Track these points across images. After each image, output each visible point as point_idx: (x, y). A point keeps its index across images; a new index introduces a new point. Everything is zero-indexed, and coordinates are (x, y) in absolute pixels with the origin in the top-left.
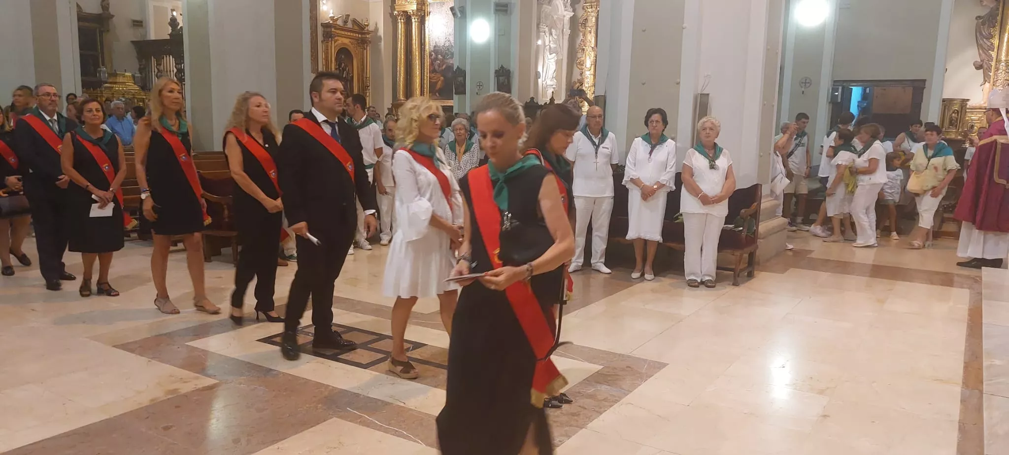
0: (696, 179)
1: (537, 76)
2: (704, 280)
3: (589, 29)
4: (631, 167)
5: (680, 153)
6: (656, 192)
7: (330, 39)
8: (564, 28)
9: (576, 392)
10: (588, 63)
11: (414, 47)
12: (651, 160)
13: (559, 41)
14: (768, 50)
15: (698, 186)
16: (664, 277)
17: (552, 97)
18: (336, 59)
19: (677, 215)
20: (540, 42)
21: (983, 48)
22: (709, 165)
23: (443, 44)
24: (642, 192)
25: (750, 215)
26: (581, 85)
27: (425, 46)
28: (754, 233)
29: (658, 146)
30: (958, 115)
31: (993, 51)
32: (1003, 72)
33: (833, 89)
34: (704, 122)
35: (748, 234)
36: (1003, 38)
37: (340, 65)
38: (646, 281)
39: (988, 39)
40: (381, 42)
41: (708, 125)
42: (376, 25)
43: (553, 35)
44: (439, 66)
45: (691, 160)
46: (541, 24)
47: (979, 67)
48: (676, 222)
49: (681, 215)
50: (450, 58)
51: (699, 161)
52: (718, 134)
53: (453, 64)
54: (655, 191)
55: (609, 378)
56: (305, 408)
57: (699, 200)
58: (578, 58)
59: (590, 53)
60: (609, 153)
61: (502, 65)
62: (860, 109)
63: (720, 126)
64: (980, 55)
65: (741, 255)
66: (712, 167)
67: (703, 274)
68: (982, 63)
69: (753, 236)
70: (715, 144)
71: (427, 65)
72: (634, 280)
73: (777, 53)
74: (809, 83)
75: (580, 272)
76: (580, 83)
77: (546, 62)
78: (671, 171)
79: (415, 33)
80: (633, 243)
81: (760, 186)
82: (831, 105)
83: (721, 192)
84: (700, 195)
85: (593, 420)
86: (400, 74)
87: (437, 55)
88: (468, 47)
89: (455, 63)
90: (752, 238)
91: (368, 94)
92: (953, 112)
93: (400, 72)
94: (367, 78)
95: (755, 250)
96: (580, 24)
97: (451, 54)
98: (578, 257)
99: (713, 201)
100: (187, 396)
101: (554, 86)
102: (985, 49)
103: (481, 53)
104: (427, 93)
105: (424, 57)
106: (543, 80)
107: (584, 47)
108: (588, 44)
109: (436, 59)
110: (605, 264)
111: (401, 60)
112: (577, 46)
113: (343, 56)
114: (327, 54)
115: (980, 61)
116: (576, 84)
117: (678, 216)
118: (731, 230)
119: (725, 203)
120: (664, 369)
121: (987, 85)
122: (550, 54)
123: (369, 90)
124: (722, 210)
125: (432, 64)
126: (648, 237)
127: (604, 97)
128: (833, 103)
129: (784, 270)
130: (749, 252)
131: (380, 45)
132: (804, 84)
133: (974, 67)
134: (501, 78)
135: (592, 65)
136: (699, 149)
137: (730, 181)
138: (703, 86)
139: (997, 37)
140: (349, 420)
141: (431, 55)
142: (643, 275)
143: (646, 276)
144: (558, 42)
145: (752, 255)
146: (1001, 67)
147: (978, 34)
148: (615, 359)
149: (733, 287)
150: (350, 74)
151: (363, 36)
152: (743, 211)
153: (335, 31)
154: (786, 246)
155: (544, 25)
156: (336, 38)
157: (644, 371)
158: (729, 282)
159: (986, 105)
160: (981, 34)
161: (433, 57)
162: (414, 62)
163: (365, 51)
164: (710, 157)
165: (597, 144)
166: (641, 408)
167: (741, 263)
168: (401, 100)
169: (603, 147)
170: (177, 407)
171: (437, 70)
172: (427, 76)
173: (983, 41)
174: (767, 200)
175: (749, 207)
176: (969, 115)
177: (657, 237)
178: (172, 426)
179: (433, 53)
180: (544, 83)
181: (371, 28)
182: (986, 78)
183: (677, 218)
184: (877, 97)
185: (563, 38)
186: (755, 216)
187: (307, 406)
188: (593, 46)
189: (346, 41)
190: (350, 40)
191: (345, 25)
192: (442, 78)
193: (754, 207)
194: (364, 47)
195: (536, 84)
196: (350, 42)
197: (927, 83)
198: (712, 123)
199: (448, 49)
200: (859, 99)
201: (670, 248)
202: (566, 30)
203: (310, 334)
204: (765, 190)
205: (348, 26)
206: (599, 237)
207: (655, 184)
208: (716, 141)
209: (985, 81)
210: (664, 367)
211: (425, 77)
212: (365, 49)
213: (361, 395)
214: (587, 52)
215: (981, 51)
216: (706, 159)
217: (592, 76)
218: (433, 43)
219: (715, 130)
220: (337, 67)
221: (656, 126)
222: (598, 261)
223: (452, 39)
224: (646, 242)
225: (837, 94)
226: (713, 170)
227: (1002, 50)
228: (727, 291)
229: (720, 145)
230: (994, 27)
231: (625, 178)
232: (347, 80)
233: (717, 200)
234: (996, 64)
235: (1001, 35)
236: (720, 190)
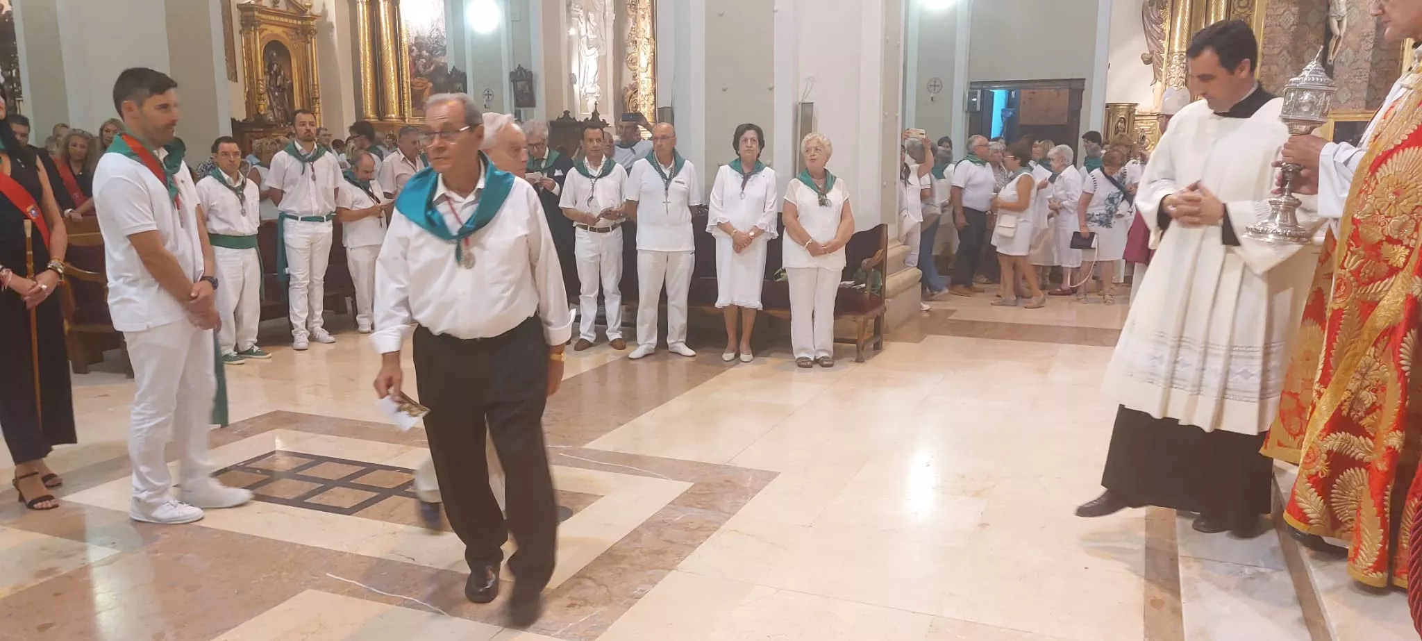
0: (801, 222)
1: (572, 80)
2: (818, 358)
3: (642, 13)
4: (716, 206)
5: (781, 185)
6: (753, 241)
7: (253, 28)
8: (605, 11)
9: (660, 522)
10: (644, 59)
11: (385, 39)
12: (745, 195)
13: (600, 30)
14: (887, 41)
15: (805, 231)
16: (767, 356)
17: (596, 110)
18: (264, 58)
19: (778, 271)
20: (573, 32)
21: (1151, 35)
22: (818, 200)
23: (428, 34)
24: (734, 240)
25: (874, 267)
26: (635, 93)
27: (401, 38)
28: (880, 291)
29: (752, 177)
30: (1125, 125)
31: (1164, 40)
32: (1177, 67)
33: (969, 92)
34: (810, 140)
35: (873, 292)
36: (1176, 22)
37: (270, 67)
38: (742, 363)
39: (1157, 24)
40: (332, 32)
41: (813, 144)
42: (324, 5)
43: (591, 21)
44: (425, 66)
45: (794, 195)
46: (573, 5)
47: (1148, 61)
48: (778, 280)
49: (784, 271)
50: (440, 55)
51: (804, 196)
52: (828, 158)
53: (445, 64)
54: (752, 239)
55: (703, 499)
56: (261, 579)
57: (807, 250)
58: (629, 55)
59: (645, 46)
60: (685, 190)
61: (519, 65)
62: (1004, 119)
63: (830, 145)
64: (1148, 44)
65: (865, 322)
66: (823, 203)
67: (816, 348)
68: (1151, 55)
69: (879, 295)
70: (825, 170)
71: (406, 65)
72: (726, 363)
73: (898, 46)
74: (939, 86)
75: (653, 357)
76: (634, 89)
77: (584, 60)
78: (770, 212)
79: (385, 18)
80: (723, 314)
81: (885, 228)
82: (969, 114)
83: (836, 237)
84: (807, 243)
85: (685, 557)
86: (366, 79)
87: (420, 49)
88: (468, 40)
89: (450, 62)
90: (878, 297)
91: (317, 109)
92: (1119, 122)
93: (365, 76)
94: (313, 85)
95: (883, 314)
96: (629, 6)
97: (441, 49)
98: (649, 336)
99: (824, 249)
100: (71, 577)
101: (596, 95)
102: (1153, 37)
103: (487, 49)
104: (409, 106)
105: (401, 53)
106: (581, 86)
107: (636, 38)
108: (641, 34)
109: (420, 56)
110: (686, 344)
111: (365, 58)
112: (626, 37)
113: (275, 54)
114: (248, 50)
115: (1148, 53)
116: (628, 91)
117: (780, 273)
118: (850, 289)
119: (842, 252)
120: (775, 480)
121: (1158, 83)
122: (589, 49)
123: (319, 103)
124: (838, 261)
125: (413, 64)
126: (743, 303)
127: (671, 109)
128: (971, 112)
129: (919, 340)
130: (875, 316)
131: (332, 36)
132: (933, 88)
133: (1142, 61)
134: (519, 84)
135: (648, 64)
136: (805, 179)
137: (846, 222)
138: (805, 92)
139: (1168, 21)
140: (331, 590)
141: (411, 51)
142: (737, 355)
143: (743, 357)
144: (598, 30)
145: (878, 320)
146: (1174, 60)
147: (1145, 19)
148: (708, 472)
149: (856, 364)
150: (287, 80)
151: (305, 23)
152: (865, 261)
153: (260, 15)
154: (921, 306)
155: (577, 6)
156: (262, 26)
157: (748, 485)
158: (850, 359)
159: (1158, 111)
160: (1149, 17)
161: (414, 54)
162: (386, 59)
163: (309, 45)
164: (820, 189)
165: (668, 176)
166: (749, 535)
167: (866, 333)
168: (369, 118)
169: (676, 182)
170: (56, 595)
171: (422, 73)
172: (407, 82)
173: (1152, 27)
174: (894, 246)
175: (871, 255)
176: (1139, 124)
177: (755, 302)
178: (51, 625)
179: (414, 48)
180: (583, 90)
181: (317, 10)
182: (1157, 75)
183: (779, 276)
184: (1024, 103)
185: (605, 26)
186: (881, 267)
187: (264, 576)
188: (648, 36)
189: (278, 30)
190: (285, 29)
191: (274, 6)
192: (431, 85)
193: (878, 257)
194: (307, 40)
195: (571, 91)
196: (284, 32)
197: (1086, 83)
198: (819, 142)
199: (437, 42)
200: (1003, 106)
201: (772, 317)
202: (609, 14)
203: (258, 471)
204: (892, 232)
205: (280, 8)
206: (677, 307)
207: (751, 231)
208: (825, 167)
209: (1156, 79)
210: (774, 478)
211: (405, 85)
212: (308, 43)
213: (346, 553)
214: (641, 46)
215: (1150, 40)
216: (815, 192)
217: (650, 80)
218: (413, 33)
219: (825, 151)
220: (267, 70)
221: (751, 147)
222: (677, 340)
223: (442, 26)
224: (740, 310)
225: (975, 100)
226: (823, 208)
227: (1174, 39)
228: (849, 370)
229: (832, 172)
230: (1164, 8)
231: (709, 224)
232: (284, 90)
233: (830, 249)
234: (1168, 57)
235: (1173, 19)
236: (834, 236)
